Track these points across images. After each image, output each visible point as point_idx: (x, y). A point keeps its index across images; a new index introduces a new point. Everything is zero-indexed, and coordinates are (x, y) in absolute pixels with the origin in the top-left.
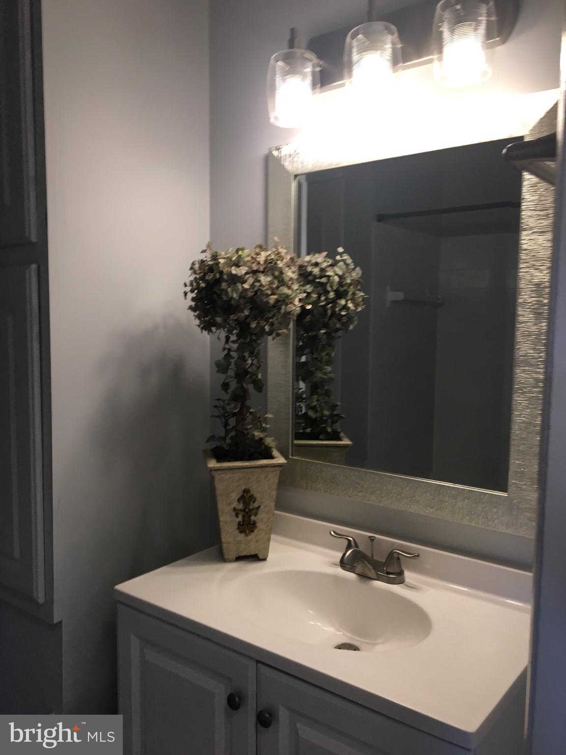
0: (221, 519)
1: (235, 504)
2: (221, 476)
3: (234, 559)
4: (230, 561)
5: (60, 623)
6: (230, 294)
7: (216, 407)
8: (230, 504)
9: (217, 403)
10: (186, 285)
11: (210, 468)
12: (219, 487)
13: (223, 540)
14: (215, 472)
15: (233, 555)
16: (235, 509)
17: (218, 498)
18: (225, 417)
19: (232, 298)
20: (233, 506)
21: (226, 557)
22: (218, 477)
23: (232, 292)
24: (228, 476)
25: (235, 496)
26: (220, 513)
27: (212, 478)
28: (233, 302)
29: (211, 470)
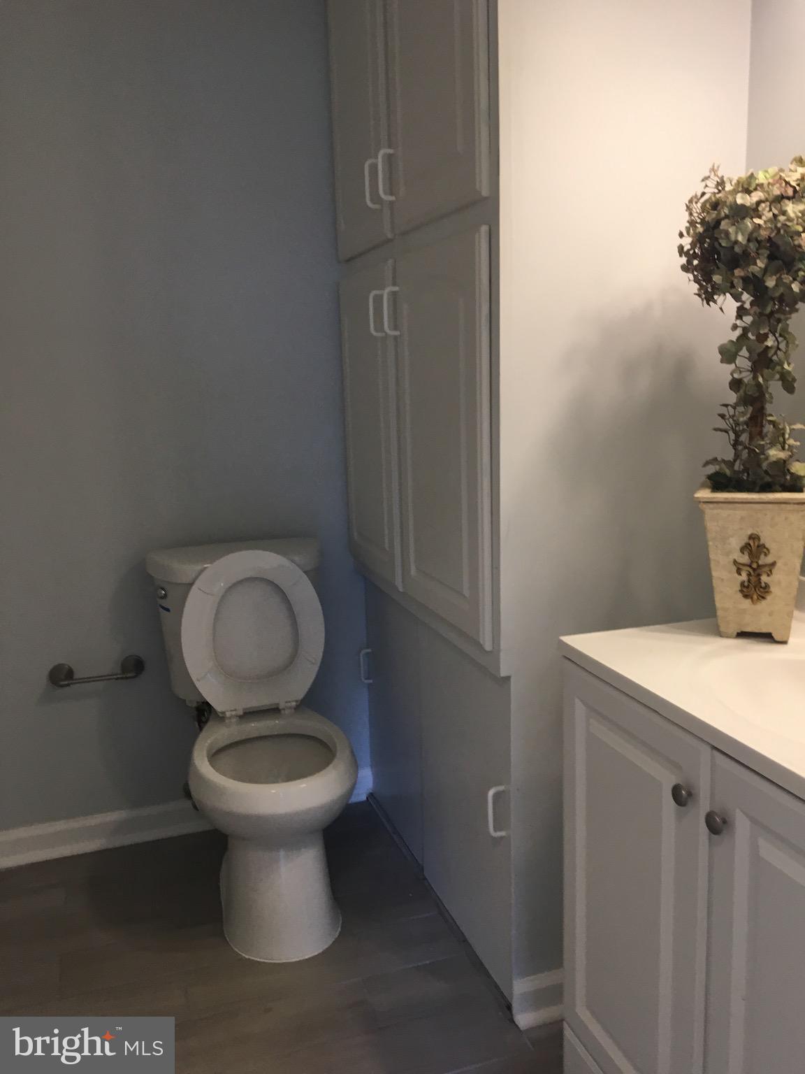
0: (714, 574)
1: (737, 555)
2: (715, 511)
3: (735, 634)
4: (728, 637)
5: (508, 678)
6: (733, 237)
7: (722, 416)
8: (727, 554)
9: (724, 410)
10: (681, 235)
11: (698, 498)
12: (712, 526)
13: (718, 604)
14: (705, 506)
15: (735, 629)
16: (735, 562)
17: (710, 543)
18: (735, 432)
19: (736, 242)
20: (732, 557)
21: (722, 629)
22: (709, 511)
23: (736, 234)
24: (724, 512)
25: (736, 543)
26: (713, 565)
27: (702, 513)
28: (737, 249)
29: (699, 501)
